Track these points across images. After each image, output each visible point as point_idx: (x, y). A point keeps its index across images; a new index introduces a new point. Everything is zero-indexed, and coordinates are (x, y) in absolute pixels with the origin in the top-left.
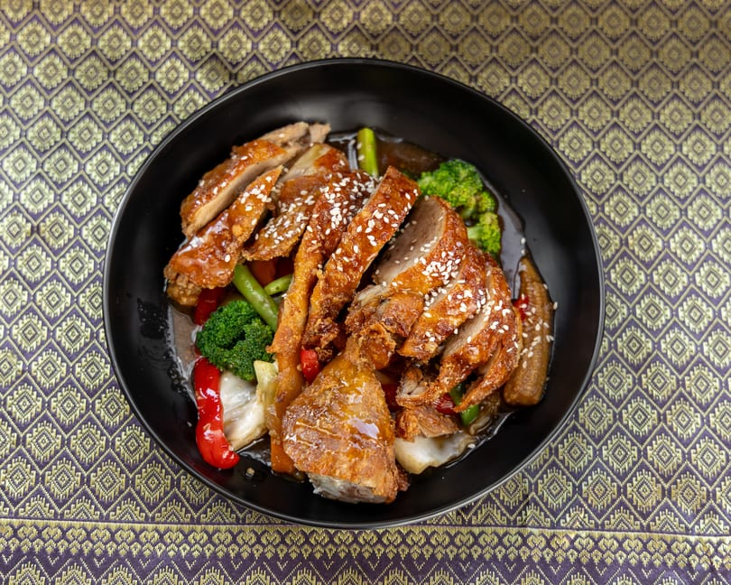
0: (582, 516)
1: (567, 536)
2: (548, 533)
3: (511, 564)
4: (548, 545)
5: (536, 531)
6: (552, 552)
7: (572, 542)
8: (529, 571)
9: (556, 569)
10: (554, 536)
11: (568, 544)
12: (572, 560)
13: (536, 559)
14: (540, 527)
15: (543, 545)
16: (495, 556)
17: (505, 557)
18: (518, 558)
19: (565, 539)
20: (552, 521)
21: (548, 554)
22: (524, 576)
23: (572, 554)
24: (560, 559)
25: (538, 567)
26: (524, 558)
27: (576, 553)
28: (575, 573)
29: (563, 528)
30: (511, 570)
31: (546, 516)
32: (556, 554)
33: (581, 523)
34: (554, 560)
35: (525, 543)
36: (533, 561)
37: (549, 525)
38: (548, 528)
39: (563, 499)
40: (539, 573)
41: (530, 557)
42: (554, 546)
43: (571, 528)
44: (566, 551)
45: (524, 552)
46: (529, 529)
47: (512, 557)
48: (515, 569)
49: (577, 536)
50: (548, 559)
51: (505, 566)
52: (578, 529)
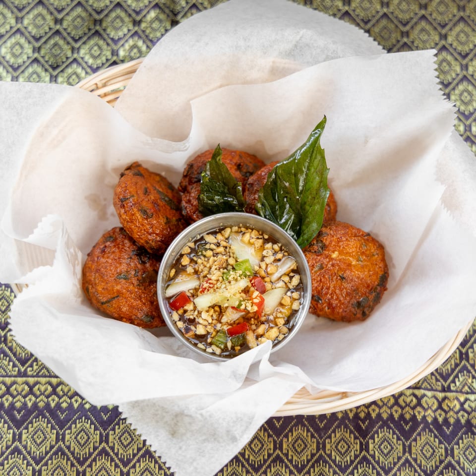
0: (470, 381)
1: (457, 399)
2: (441, 395)
3: (407, 423)
4: (440, 407)
5: (429, 394)
6: (443, 414)
7: (462, 404)
8: (424, 429)
9: (448, 429)
10: (445, 398)
11: (458, 407)
12: (463, 421)
13: (429, 420)
14: (432, 390)
15: (435, 407)
16: (391, 416)
17: (402, 417)
18: (414, 417)
19: (456, 402)
20: (442, 385)
21: (440, 415)
22: (419, 434)
23: (463, 416)
24: (452, 421)
25: (431, 427)
26: (419, 418)
27: (466, 415)
28: (466, 433)
29: (452, 391)
30: (407, 428)
31: (437, 380)
32: (448, 416)
33: (469, 388)
34: (446, 421)
35: (419, 404)
36: (427, 421)
37: (440, 388)
38: (440, 391)
39: (451, 365)
40: (433, 432)
41: (424, 417)
42: (445, 408)
43: (461, 392)
44: (457, 413)
45: (419, 412)
46: (422, 392)
47: (408, 417)
48: (411, 427)
49: (466, 400)
50: (440, 420)
51: (401, 425)
52: (467, 393)
